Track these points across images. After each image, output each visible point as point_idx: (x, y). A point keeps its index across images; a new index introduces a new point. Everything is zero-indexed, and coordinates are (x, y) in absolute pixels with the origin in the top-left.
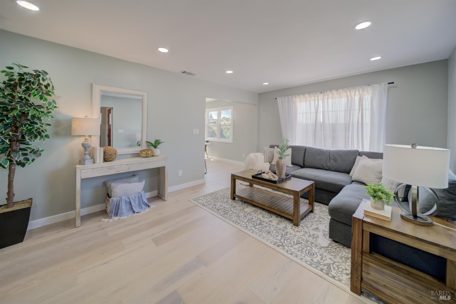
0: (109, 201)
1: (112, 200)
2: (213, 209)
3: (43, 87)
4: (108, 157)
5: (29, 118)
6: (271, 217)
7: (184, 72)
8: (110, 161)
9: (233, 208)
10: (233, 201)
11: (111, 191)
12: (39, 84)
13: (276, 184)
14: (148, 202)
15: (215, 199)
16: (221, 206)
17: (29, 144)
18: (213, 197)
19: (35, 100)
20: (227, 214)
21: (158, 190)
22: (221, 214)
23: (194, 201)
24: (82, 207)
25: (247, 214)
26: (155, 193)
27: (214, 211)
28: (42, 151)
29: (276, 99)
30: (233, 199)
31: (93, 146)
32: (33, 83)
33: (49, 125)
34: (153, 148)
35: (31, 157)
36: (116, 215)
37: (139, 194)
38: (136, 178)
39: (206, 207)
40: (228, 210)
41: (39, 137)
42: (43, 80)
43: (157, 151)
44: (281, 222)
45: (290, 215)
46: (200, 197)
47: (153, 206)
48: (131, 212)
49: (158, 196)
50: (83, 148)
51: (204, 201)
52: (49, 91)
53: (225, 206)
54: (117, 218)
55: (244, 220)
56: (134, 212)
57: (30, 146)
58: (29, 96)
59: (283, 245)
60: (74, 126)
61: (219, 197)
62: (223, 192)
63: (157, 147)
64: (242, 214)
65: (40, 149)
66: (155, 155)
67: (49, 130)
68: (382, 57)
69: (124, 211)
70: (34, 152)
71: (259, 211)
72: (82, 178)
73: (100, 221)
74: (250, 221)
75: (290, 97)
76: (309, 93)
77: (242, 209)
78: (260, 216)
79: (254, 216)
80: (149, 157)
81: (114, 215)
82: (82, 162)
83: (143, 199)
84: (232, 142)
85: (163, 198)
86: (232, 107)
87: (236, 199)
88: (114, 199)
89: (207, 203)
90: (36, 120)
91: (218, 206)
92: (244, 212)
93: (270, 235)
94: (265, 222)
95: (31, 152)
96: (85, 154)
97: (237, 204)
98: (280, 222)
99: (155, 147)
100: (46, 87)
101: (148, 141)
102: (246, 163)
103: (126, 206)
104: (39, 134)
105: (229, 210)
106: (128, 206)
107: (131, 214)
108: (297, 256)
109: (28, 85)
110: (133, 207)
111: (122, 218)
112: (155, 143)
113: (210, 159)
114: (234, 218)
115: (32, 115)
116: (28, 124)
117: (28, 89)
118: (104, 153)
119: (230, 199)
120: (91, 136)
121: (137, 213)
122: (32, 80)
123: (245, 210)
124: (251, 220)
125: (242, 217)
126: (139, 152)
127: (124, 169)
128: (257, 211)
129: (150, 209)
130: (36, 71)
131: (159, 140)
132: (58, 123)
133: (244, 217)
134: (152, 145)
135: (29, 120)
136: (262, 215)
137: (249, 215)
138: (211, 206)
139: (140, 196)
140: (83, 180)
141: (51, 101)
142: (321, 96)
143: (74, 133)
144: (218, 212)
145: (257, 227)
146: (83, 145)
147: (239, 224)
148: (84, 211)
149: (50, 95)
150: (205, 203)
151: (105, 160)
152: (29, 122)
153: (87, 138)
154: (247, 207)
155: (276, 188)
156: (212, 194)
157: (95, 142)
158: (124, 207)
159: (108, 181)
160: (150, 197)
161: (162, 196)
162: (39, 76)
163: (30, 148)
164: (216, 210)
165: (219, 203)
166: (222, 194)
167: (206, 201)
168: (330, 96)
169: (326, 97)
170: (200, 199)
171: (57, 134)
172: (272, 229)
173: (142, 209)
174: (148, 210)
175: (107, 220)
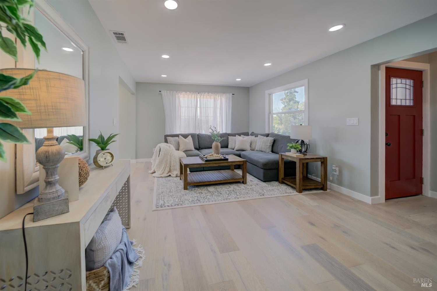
29: (160, 91)
68: (242, 80)
75: (175, 92)
76: (190, 92)
119: (183, 190)
142: (199, 96)
168: (205, 97)
169: (202, 96)
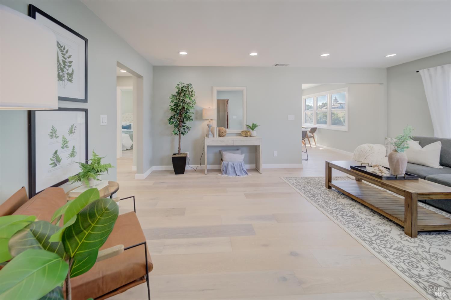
0: (222, 163)
1: (224, 163)
2: (301, 189)
3: (190, 92)
4: (221, 134)
5: (185, 109)
6: (373, 216)
7: (276, 65)
8: (223, 137)
9: (325, 195)
10: (328, 189)
11: (223, 157)
12: (189, 91)
13: (382, 179)
14: (247, 171)
15: (307, 183)
16: (311, 190)
17: (185, 124)
18: (305, 180)
19: (187, 100)
20: (315, 197)
21: (256, 164)
22: (307, 196)
23: (285, 179)
24: (208, 164)
25: (339, 203)
26: (254, 166)
27: (301, 191)
28: (191, 127)
29: (417, 72)
30: (328, 187)
31: (213, 126)
32: (186, 91)
33: (193, 113)
34: (251, 130)
35: (186, 130)
36: (226, 173)
37: (241, 163)
38: (239, 151)
39: (294, 186)
40: (317, 195)
41: (189, 120)
42: (190, 89)
43: (254, 133)
44: (386, 225)
45: (401, 220)
46: (292, 178)
47: (250, 174)
48: (235, 174)
49: (256, 169)
50: (208, 127)
51: (295, 181)
52: (193, 94)
53: (315, 191)
54: (226, 175)
55: (332, 207)
56: (237, 175)
57: (186, 125)
58: (185, 98)
59: (371, 241)
60: (204, 113)
61: (312, 182)
62: (319, 179)
63: (254, 130)
64: (332, 202)
65: (190, 126)
66: (252, 135)
67: (193, 116)
69: (230, 172)
70: (187, 128)
71: (358, 206)
72: (208, 145)
73: (217, 174)
74: (339, 210)
77: (335, 198)
78: (357, 211)
79: (347, 208)
80: (247, 136)
81: (225, 173)
82: (207, 136)
83: (243, 167)
84: (347, 130)
85: (259, 171)
86: (347, 88)
87: (333, 188)
88: (224, 162)
89: (297, 183)
90: (188, 111)
91: (308, 189)
92: (336, 202)
93: (358, 229)
94: (359, 217)
95: (186, 128)
96: (209, 131)
97: (330, 193)
98: (383, 224)
99: (253, 129)
100: (191, 92)
101: (247, 124)
102: (354, 154)
103: (232, 169)
104: (189, 118)
105: (319, 195)
106: (233, 170)
107: (234, 176)
108: (385, 257)
109: (184, 92)
110: (236, 171)
111: (229, 176)
112: (252, 126)
113: (319, 147)
114: (320, 203)
115: (186, 108)
116: (185, 113)
117: (185, 94)
118: (219, 131)
119: (324, 187)
120: (212, 120)
121: (239, 176)
122: (186, 90)
123: (338, 200)
124: (341, 210)
125: (331, 204)
126: (240, 133)
127: (230, 143)
128: (356, 205)
129: (248, 176)
130: (187, 85)
131: (256, 124)
132: (197, 112)
133: (333, 205)
134: (251, 128)
135: (185, 111)
136: (359, 210)
137: (341, 205)
138: (300, 187)
139: (241, 164)
140: (208, 146)
141: (193, 100)
143: (204, 118)
144: (306, 193)
145: (346, 217)
146: (208, 125)
147: (323, 208)
148: (210, 167)
149: (193, 97)
150: (295, 183)
151: (220, 136)
152: (185, 112)
153: (210, 121)
154: (344, 199)
155: (380, 184)
156: (306, 178)
157: (214, 124)
158: (230, 169)
159: (221, 150)
160: (250, 168)
161: (258, 169)
162: (188, 87)
163: (186, 126)
164: (304, 191)
165: (310, 187)
166: (317, 181)
167: (297, 182)
170: (292, 179)
171: (196, 118)
172: (366, 225)
173: (242, 174)
174: (246, 176)
175: (220, 175)
